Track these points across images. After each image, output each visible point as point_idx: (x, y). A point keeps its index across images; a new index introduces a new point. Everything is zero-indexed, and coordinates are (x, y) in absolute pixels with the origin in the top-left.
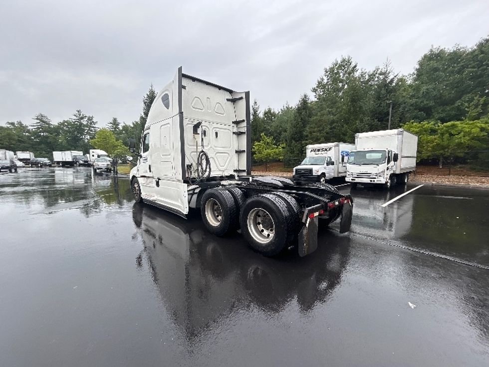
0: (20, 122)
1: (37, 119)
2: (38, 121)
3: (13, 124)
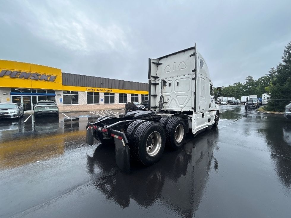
0: (239, 82)
1: (247, 79)
2: (247, 80)
3: (236, 84)
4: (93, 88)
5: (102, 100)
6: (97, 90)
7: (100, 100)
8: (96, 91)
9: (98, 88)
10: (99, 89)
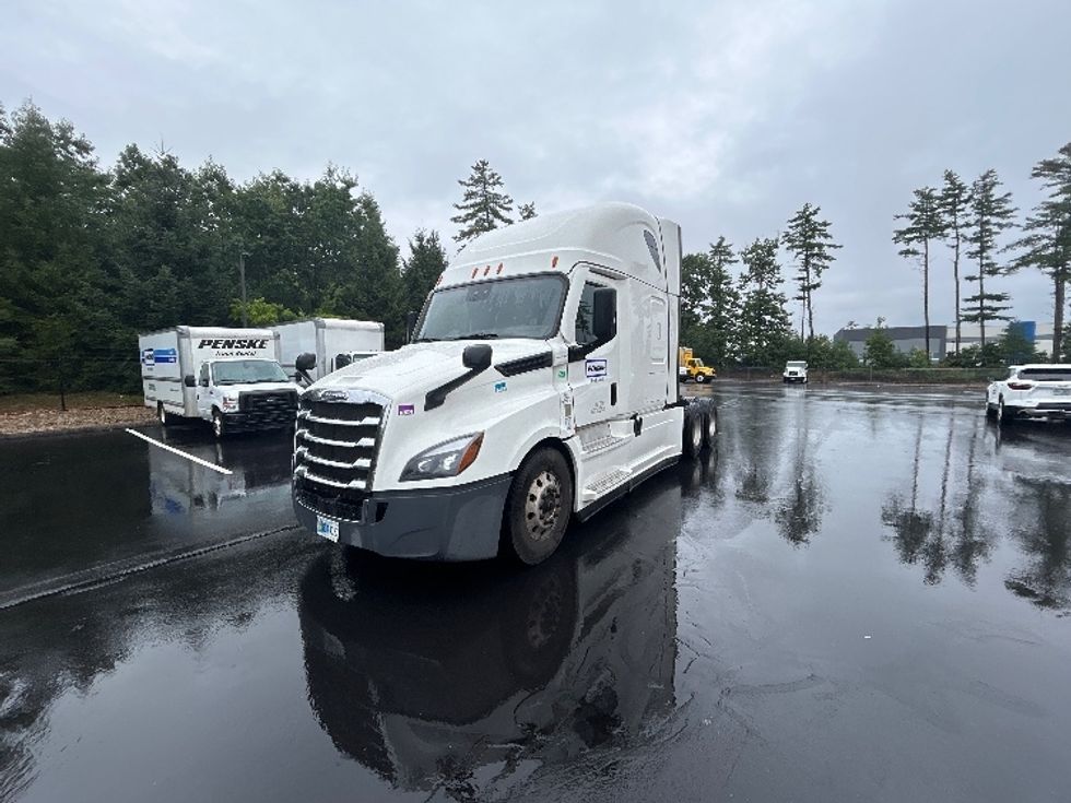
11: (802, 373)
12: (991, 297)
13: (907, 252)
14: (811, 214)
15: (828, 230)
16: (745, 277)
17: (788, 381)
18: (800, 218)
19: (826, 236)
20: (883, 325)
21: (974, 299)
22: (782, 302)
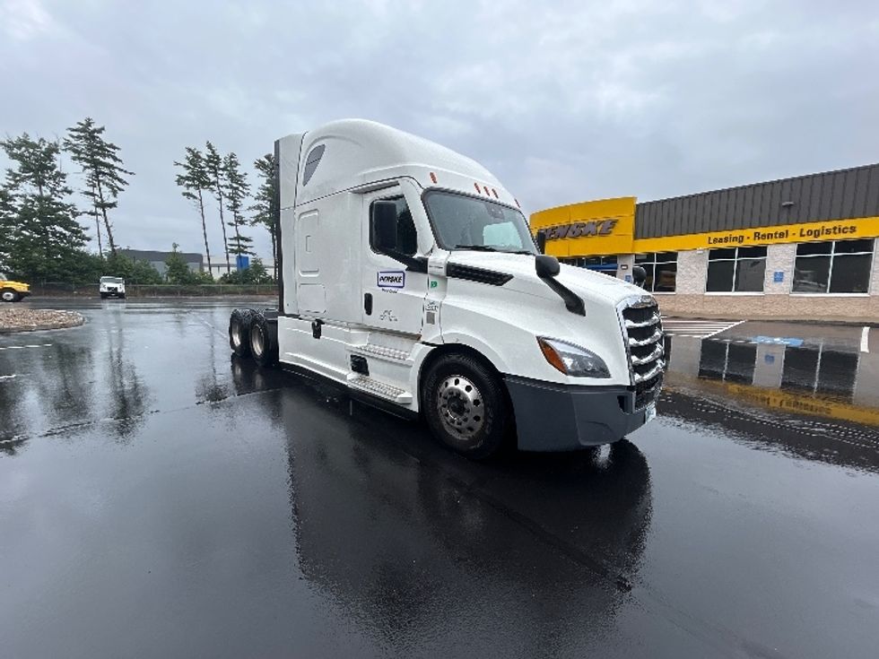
4: (737, 233)
5: (779, 278)
6: (757, 235)
7: (769, 277)
8: (751, 242)
9: (757, 230)
10: (762, 231)
11: (121, 288)
12: (243, 239)
13: (189, 195)
14: (95, 131)
15: (118, 154)
16: (16, 175)
17: (105, 296)
18: (81, 130)
19: (115, 159)
20: (178, 250)
21: (235, 238)
22: (75, 215)
